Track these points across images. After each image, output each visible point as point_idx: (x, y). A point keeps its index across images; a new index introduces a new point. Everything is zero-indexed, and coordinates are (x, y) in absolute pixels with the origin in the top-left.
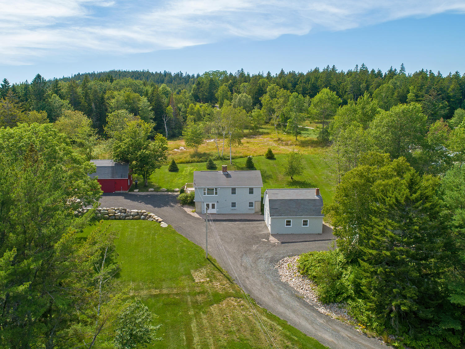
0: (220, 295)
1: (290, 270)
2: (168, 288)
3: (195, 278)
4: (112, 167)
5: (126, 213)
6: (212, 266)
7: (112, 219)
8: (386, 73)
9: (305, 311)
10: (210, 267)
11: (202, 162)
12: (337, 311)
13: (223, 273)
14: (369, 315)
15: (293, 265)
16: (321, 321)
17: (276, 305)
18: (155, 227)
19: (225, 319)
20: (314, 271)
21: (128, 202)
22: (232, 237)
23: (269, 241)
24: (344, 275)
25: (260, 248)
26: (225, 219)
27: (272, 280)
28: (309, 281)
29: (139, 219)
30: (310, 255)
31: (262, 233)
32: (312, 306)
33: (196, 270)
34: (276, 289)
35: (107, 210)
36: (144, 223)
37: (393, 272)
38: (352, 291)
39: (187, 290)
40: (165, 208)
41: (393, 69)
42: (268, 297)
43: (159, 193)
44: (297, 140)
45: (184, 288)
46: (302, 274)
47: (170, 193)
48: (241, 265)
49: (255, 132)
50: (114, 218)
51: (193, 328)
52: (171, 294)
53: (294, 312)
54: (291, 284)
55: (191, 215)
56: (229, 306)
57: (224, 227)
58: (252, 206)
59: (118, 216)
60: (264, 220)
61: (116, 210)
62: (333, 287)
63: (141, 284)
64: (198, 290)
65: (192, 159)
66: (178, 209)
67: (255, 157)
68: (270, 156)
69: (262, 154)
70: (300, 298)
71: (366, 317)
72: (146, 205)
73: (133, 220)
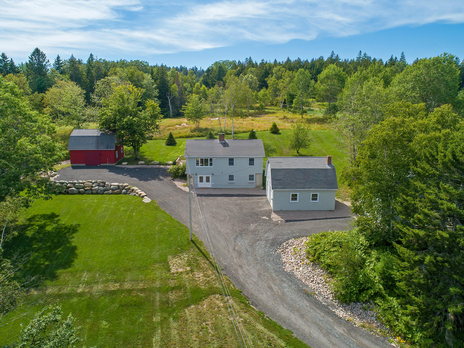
0: (202, 291)
1: (296, 256)
2: (132, 280)
3: (171, 267)
4: (97, 137)
5: (105, 186)
6: (197, 250)
7: (88, 194)
8: (386, 62)
9: (318, 315)
10: (193, 252)
11: (203, 136)
12: (361, 314)
13: (208, 260)
14: (408, 322)
15: (300, 249)
16: (340, 330)
17: (277, 306)
18: (136, 202)
19: (203, 328)
20: (328, 257)
21: (113, 175)
22: (226, 214)
23: (270, 219)
24: (368, 263)
25: (259, 228)
26: (220, 193)
27: (273, 269)
28: (321, 271)
29: (120, 193)
30: (322, 236)
31: (263, 209)
32: (326, 307)
33: (175, 255)
34: (278, 282)
35: (83, 183)
36: (123, 198)
37: (447, 262)
38: (381, 287)
39: (158, 284)
40: (153, 181)
41: (394, 58)
42: (266, 293)
43: (150, 166)
44: (302, 117)
45: (154, 281)
46: (311, 261)
47: (162, 166)
48: (234, 249)
49: (261, 112)
50: (90, 192)
51: (154, 345)
52: (133, 290)
53: (302, 316)
54: (298, 274)
55: (181, 190)
56: (211, 308)
57: (217, 203)
58: (253, 179)
59: (95, 190)
60: (265, 195)
61: (93, 183)
62: (355, 280)
63: (97, 275)
64: (172, 283)
65: (192, 134)
66: (167, 183)
67: (259, 132)
68: (275, 130)
69: (266, 129)
70: (309, 295)
71: (404, 324)
72: (131, 178)
73: (112, 195)
